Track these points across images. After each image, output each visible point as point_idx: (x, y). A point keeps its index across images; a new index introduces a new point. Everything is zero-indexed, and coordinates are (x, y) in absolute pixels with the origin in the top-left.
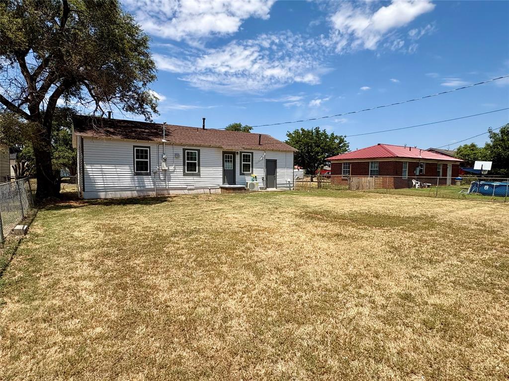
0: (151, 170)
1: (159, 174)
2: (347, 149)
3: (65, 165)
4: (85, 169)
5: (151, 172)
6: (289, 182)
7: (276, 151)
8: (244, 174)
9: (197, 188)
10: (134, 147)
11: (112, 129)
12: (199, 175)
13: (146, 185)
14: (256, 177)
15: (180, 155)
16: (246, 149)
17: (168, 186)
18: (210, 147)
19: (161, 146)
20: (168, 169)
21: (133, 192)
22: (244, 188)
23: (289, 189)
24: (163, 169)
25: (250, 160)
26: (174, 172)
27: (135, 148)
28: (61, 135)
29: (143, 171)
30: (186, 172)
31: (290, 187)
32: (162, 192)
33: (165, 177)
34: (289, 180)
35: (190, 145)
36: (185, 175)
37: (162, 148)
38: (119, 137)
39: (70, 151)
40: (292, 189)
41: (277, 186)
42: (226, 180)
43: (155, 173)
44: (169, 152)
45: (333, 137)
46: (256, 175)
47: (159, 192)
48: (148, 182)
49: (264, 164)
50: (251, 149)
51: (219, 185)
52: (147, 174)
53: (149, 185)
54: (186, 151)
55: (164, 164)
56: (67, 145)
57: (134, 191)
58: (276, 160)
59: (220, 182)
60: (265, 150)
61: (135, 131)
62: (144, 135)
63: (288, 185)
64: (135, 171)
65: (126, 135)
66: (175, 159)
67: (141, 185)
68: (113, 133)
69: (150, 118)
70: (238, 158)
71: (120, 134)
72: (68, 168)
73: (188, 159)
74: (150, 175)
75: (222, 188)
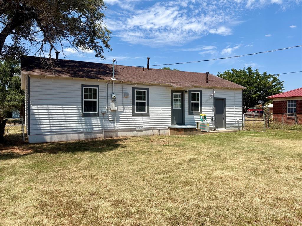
0: (100, 111)
1: (108, 115)
2: (281, 87)
3: (15, 107)
4: (31, 111)
5: (100, 113)
6: (238, 121)
7: (225, 89)
8: (192, 114)
9: (146, 129)
10: (83, 86)
11: (59, 68)
12: (147, 115)
13: (94, 127)
14: (205, 116)
15: (129, 94)
16: (195, 87)
17: (117, 127)
18: (159, 85)
19: (110, 85)
20: (118, 109)
21: (80, 135)
22: (195, 128)
23: (237, 129)
24: (112, 109)
25: (198, 98)
26: (123, 112)
27: (84, 88)
28: (13, 80)
29: (91, 111)
30: (135, 112)
31: (239, 127)
32: (111, 134)
33: (114, 118)
34: (238, 119)
35: (138, 84)
36: (134, 115)
37: (111, 87)
38: (67, 76)
39: (20, 94)
40: (241, 128)
41: (227, 126)
42: (174, 120)
43: (103, 114)
44: (118, 91)
45: (266, 76)
46: (205, 114)
47: (108, 134)
48: (96, 123)
49: (212, 102)
50: (200, 87)
51: (168, 125)
52: (95, 115)
53: (97, 127)
54: (135, 90)
55: (113, 104)
56: (18, 89)
57: (81, 133)
58: (225, 98)
59: (169, 122)
60: (213, 88)
61: (83, 70)
62: (92, 74)
63: (237, 125)
64: (83, 112)
65: (74, 73)
66: (124, 98)
67: (89, 127)
68: (61, 72)
69: (102, 53)
70: (186, 96)
71: (68, 73)
72: (19, 109)
73: (137, 99)
74: (99, 116)
75: (171, 129)
